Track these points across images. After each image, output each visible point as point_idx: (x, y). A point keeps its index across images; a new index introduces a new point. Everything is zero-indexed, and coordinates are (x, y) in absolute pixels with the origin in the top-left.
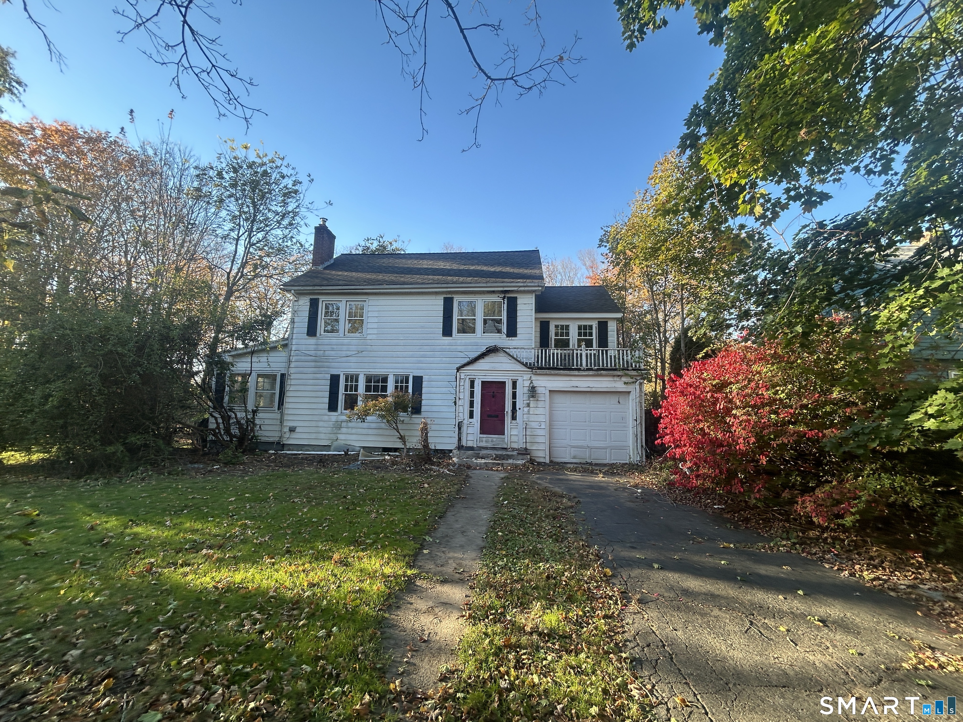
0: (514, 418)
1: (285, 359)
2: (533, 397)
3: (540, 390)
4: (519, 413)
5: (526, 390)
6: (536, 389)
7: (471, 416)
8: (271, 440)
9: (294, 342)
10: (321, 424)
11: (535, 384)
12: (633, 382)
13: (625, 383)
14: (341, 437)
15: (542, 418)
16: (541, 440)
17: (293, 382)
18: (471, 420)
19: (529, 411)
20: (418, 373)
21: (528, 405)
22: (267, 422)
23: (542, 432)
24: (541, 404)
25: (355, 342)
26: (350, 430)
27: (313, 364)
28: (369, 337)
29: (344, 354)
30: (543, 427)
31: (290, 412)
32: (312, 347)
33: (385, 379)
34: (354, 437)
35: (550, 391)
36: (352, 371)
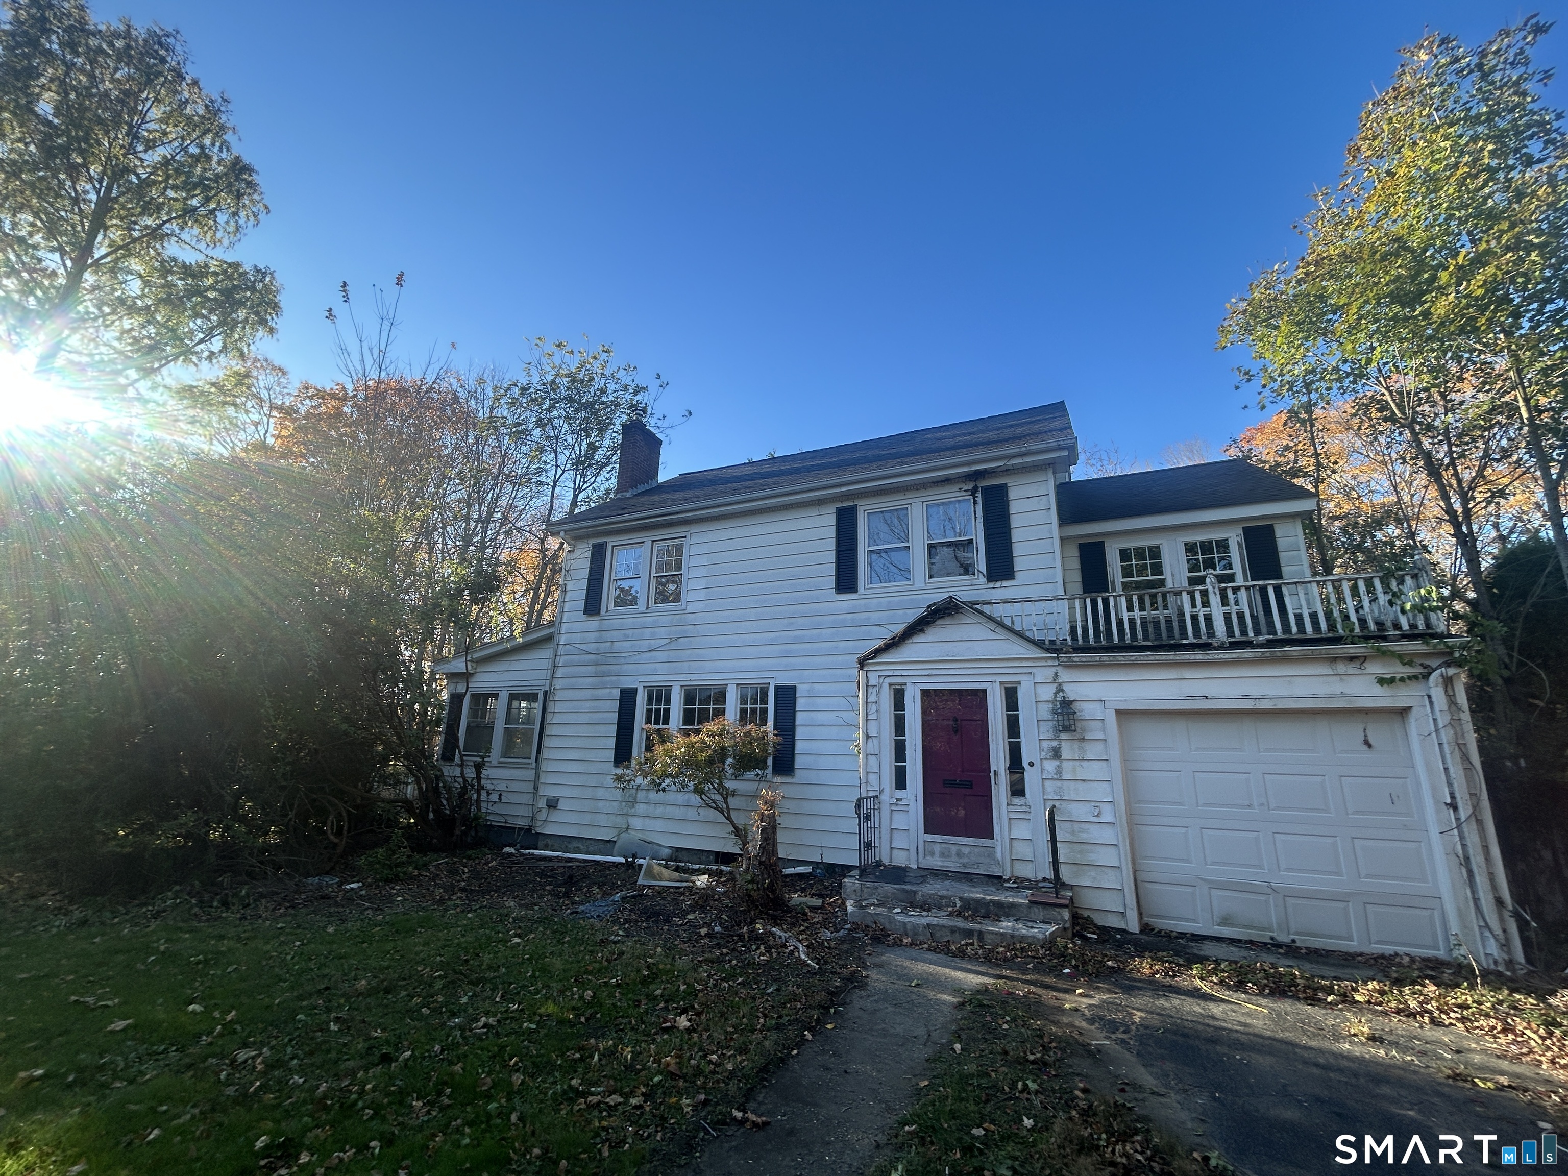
0: (1018, 790)
1: (549, 663)
2: (1067, 729)
3: (1087, 710)
4: (1031, 777)
5: (1045, 711)
6: (1076, 706)
7: (901, 782)
8: (514, 823)
9: (564, 628)
10: (600, 793)
11: (1071, 692)
12: (1415, 677)
13: (1381, 681)
14: (636, 823)
15: (1101, 792)
16: (1107, 857)
17: (561, 707)
18: (900, 794)
19: (1059, 770)
20: (785, 680)
21: (1056, 754)
23: (1107, 835)
24: (1094, 750)
25: (665, 620)
26: (651, 810)
27: (591, 669)
29: (644, 645)
30: (1107, 817)
31: (552, 766)
32: (592, 636)
33: (721, 696)
34: (659, 825)
35: (1119, 712)
36: (658, 680)
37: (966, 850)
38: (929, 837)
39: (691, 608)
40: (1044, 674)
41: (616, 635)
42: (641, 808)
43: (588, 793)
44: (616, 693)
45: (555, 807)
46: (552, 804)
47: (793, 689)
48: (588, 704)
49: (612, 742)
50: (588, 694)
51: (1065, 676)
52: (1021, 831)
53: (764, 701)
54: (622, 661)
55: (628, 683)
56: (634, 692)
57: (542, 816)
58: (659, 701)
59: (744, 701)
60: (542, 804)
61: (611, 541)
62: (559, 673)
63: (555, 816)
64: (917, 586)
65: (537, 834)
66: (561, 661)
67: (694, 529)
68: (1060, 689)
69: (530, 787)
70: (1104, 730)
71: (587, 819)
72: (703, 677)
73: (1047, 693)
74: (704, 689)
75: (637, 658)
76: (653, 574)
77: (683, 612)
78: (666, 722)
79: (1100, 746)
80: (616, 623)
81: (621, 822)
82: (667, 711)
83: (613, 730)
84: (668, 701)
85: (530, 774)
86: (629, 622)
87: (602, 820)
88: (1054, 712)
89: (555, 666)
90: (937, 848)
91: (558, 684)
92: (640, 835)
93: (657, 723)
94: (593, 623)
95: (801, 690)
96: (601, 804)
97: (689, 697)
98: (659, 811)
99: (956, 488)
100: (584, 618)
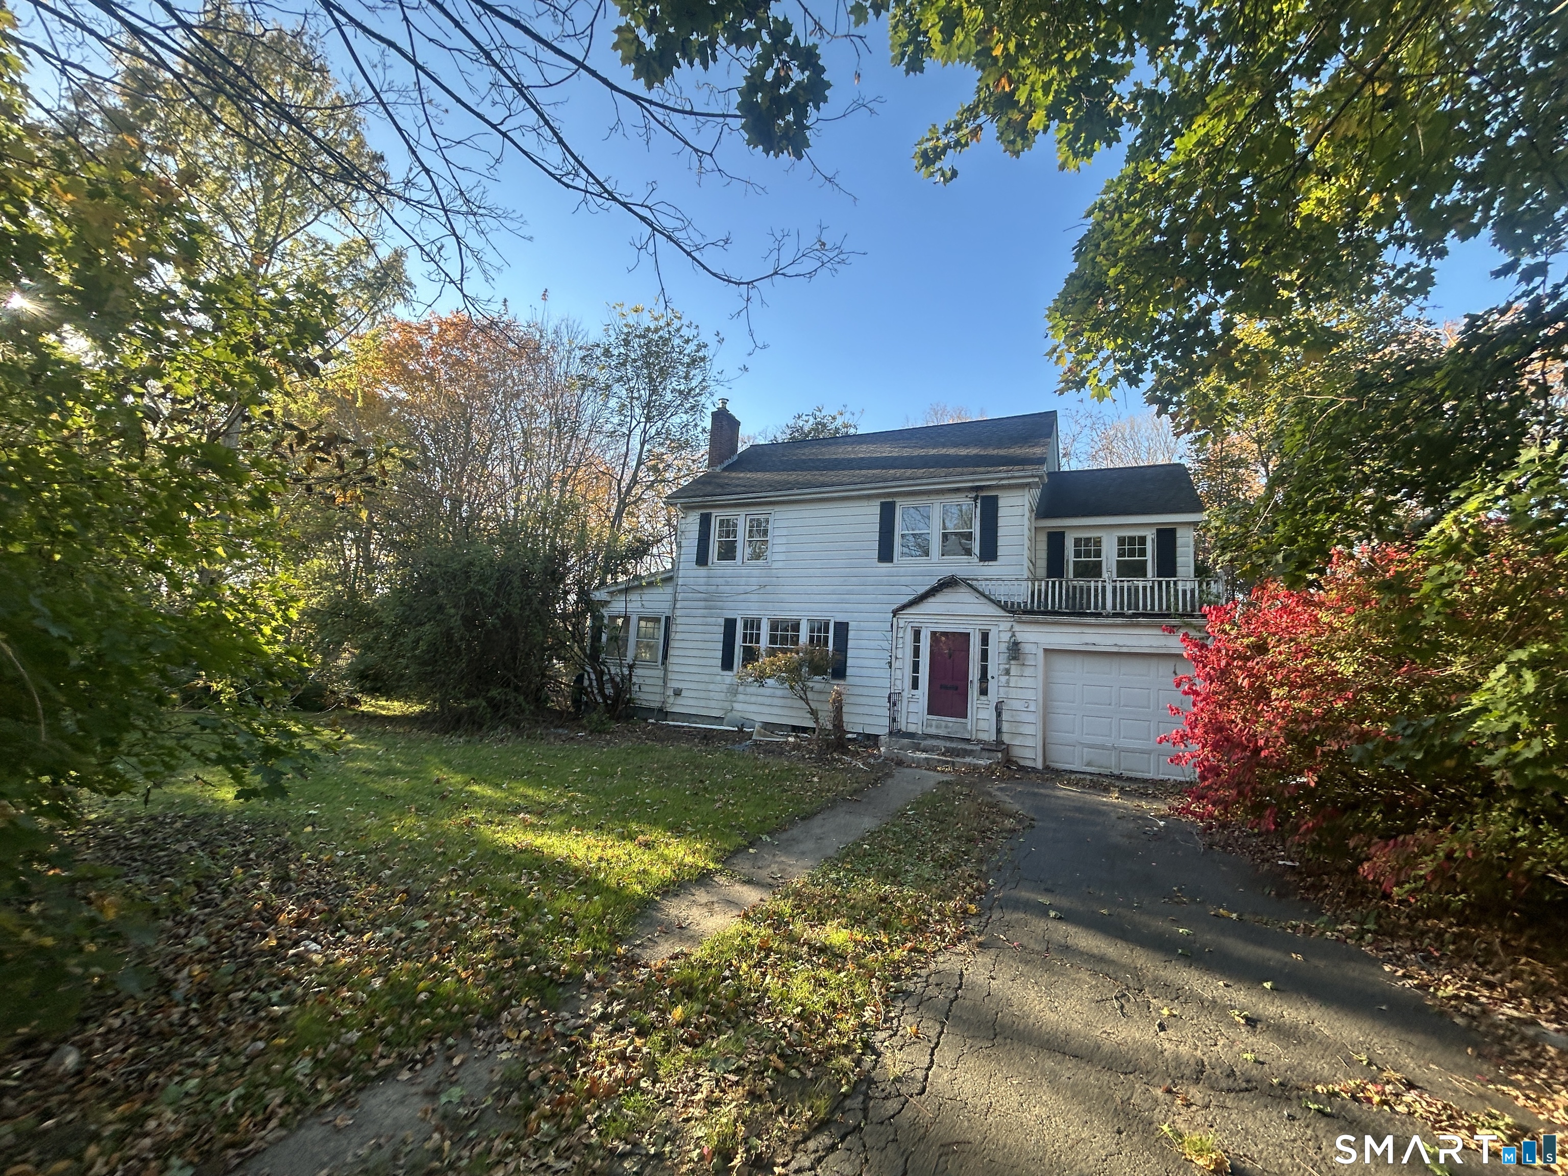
0: (984, 692)
1: (669, 597)
2: (1014, 658)
3: (1026, 648)
4: (992, 685)
5: (1003, 647)
6: (1022, 646)
7: (915, 685)
8: (653, 705)
9: (681, 573)
10: (711, 687)
11: (1020, 637)
14: (737, 706)
15: (1030, 695)
16: (1029, 730)
17: (679, 628)
18: (914, 692)
19: (1008, 682)
20: (841, 618)
21: (1007, 672)
22: (648, 681)
23: (1031, 718)
24: (1028, 671)
25: (756, 572)
26: (747, 698)
27: (702, 604)
28: (775, 565)
29: (741, 589)
30: (1032, 708)
31: (676, 668)
32: (703, 580)
33: (796, 627)
34: (752, 708)
35: (1046, 650)
36: (752, 614)
37: (951, 724)
38: (930, 717)
40: (1005, 625)
41: (719, 581)
42: (741, 697)
43: (702, 686)
44: (722, 621)
45: (679, 695)
46: (678, 693)
47: (847, 624)
48: (701, 627)
49: (720, 654)
50: (700, 620)
51: (1017, 628)
52: (983, 714)
53: (827, 631)
54: (725, 599)
55: (730, 616)
56: (734, 621)
57: (671, 700)
58: (752, 628)
59: (812, 631)
60: (670, 692)
61: (715, 512)
62: (679, 605)
63: (680, 701)
64: (933, 561)
65: (668, 711)
66: (679, 597)
67: (777, 508)
68: (1013, 635)
69: (661, 682)
70: (1036, 660)
71: (703, 703)
72: (784, 613)
73: (1006, 637)
74: (783, 621)
75: (736, 598)
76: (747, 538)
77: (769, 567)
78: (758, 642)
79: (1032, 669)
80: (719, 572)
81: (727, 705)
82: (758, 635)
83: (720, 646)
84: (759, 628)
85: (662, 673)
86: (729, 572)
87: (713, 704)
88: (1009, 648)
89: (675, 600)
90: (934, 723)
91: (678, 612)
92: (740, 714)
93: (751, 642)
94: (702, 571)
95: (852, 626)
96: (712, 694)
97: (774, 625)
98: (753, 699)
99: (965, 496)
100: (696, 567)
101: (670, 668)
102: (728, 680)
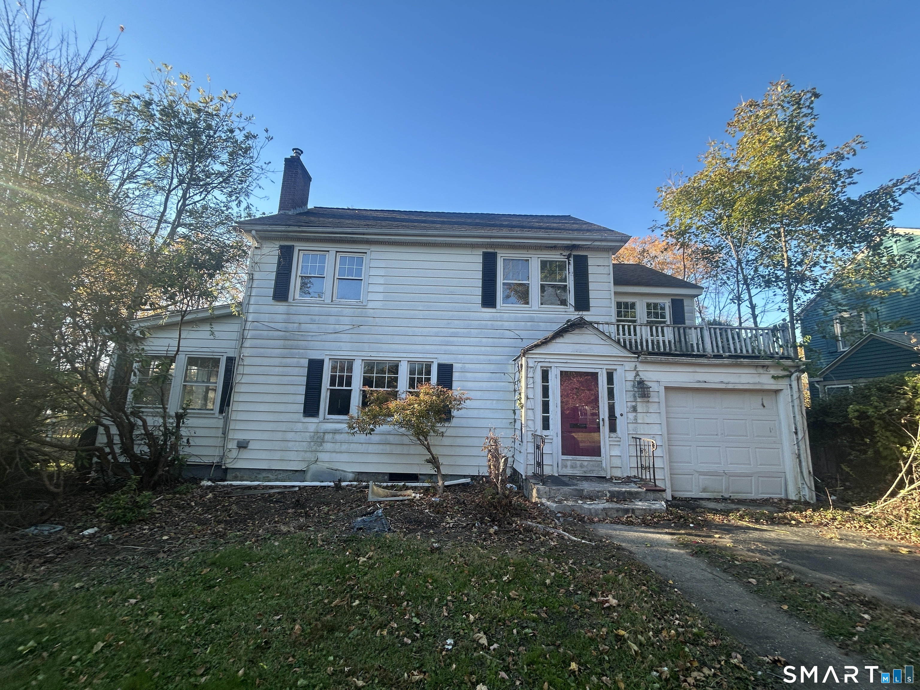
0: (613, 429)
1: (234, 336)
2: (640, 396)
3: (654, 387)
4: (620, 422)
5: (629, 385)
6: (646, 384)
7: (546, 425)
8: (206, 461)
9: (252, 309)
10: (290, 436)
11: (644, 376)
12: (783, 377)
13: (773, 377)
14: (323, 456)
15: (656, 429)
16: (657, 463)
17: (247, 370)
18: (547, 432)
19: (635, 418)
20: (445, 360)
21: (635, 409)
22: (199, 432)
23: (658, 452)
24: (653, 408)
25: (348, 311)
26: (337, 447)
27: (280, 343)
29: (331, 328)
30: (659, 443)
31: (240, 416)
32: (280, 318)
33: (394, 368)
34: (344, 457)
35: (667, 388)
36: (344, 354)
37: (586, 463)
38: (565, 457)
39: (370, 305)
40: (629, 366)
41: (303, 318)
42: (328, 446)
43: (279, 436)
44: (305, 362)
45: (245, 447)
46: (242, 445)
47: (450, 367)
48: (277, 369)
49: (302, 399)
50: (277, 361)
51: (640, 367)
52: (615, 452)
53: (428, 373)
54: (310, 339)
55: (316, 355)
56: (321, 362)
57: (234, 454)
58: (342, 370)
59: (412, 372)
60: (232, 445)
61: (298, 246)
62: (247, 343)
63: (245, 454)
64: (533, 308)
65: (227, 469)
66: (249, 334)
67: (374, 248)
68: (637, 375)
69: (219, 433)
70: (659, 397)
71: (277, 455)
72: (381, 354)
73: (631, 376)
74: (379, 363)
75: (324, 337)
76: (337, 276)
77: (364, 307)
78: (349, 384)
79: (656, 405)
80: (303, 309)
81: (310, 456)
82: (349, 378)
83: (302, 390)
84: (350, 369)
85: (221, 423)
86: (316, 309)
87: (292, 456)
88: (634, 386)
89: (243, 338)
90: (569, 463)
91: (246, 352)
92: (327, 465)
93: (341, 384)
94: (281, 307)
95: (456, 367)
96: (290, 444)
97: (369, 366)
98: (344, 447)
99: (559, 253)
100: (272, 302)
101: (234, 416)
102: (312, 428)
